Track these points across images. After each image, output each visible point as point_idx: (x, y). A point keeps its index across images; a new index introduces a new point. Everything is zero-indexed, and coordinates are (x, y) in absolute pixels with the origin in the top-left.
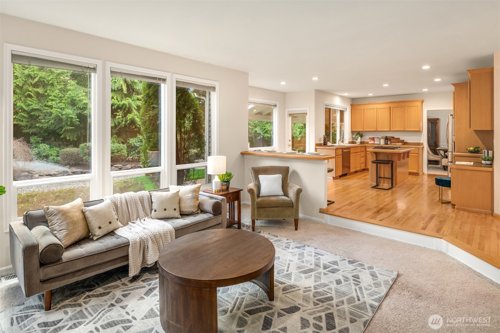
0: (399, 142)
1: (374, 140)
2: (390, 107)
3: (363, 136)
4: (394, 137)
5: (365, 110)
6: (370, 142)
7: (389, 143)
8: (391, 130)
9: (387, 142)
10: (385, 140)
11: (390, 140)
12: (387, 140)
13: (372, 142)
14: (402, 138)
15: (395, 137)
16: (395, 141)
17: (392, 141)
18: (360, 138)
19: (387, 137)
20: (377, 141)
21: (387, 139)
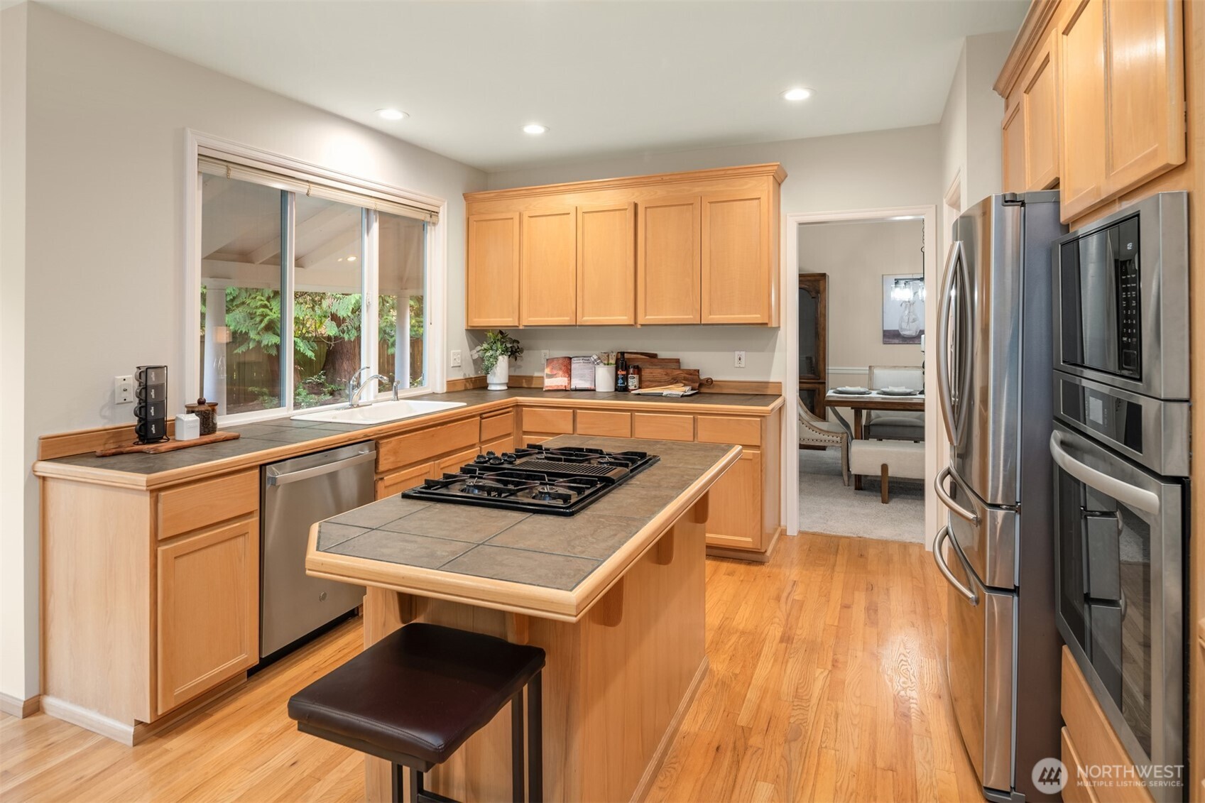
0: (675, 381)
1: (568, 372)
2: (636, 205)
3: (521, 350)
4: (654, 356)
5: (525, 219)
6: (549, 383)
7: (633, 382)
8: (641, 320)
9: (625, 378)
10: (617, 369)
11: (638, 370)
12: (626, 368)
13: (560, 381)
14: (692, 359)
15: (663, 354)
16: (657, 372)
17: (646, 373)
18: (503, 362)
19: (623, 353)
20: (582, 377)
21: (625, 365)
